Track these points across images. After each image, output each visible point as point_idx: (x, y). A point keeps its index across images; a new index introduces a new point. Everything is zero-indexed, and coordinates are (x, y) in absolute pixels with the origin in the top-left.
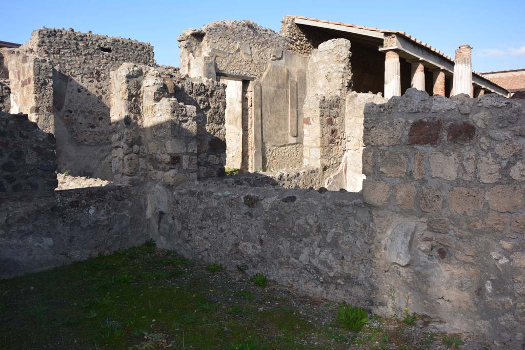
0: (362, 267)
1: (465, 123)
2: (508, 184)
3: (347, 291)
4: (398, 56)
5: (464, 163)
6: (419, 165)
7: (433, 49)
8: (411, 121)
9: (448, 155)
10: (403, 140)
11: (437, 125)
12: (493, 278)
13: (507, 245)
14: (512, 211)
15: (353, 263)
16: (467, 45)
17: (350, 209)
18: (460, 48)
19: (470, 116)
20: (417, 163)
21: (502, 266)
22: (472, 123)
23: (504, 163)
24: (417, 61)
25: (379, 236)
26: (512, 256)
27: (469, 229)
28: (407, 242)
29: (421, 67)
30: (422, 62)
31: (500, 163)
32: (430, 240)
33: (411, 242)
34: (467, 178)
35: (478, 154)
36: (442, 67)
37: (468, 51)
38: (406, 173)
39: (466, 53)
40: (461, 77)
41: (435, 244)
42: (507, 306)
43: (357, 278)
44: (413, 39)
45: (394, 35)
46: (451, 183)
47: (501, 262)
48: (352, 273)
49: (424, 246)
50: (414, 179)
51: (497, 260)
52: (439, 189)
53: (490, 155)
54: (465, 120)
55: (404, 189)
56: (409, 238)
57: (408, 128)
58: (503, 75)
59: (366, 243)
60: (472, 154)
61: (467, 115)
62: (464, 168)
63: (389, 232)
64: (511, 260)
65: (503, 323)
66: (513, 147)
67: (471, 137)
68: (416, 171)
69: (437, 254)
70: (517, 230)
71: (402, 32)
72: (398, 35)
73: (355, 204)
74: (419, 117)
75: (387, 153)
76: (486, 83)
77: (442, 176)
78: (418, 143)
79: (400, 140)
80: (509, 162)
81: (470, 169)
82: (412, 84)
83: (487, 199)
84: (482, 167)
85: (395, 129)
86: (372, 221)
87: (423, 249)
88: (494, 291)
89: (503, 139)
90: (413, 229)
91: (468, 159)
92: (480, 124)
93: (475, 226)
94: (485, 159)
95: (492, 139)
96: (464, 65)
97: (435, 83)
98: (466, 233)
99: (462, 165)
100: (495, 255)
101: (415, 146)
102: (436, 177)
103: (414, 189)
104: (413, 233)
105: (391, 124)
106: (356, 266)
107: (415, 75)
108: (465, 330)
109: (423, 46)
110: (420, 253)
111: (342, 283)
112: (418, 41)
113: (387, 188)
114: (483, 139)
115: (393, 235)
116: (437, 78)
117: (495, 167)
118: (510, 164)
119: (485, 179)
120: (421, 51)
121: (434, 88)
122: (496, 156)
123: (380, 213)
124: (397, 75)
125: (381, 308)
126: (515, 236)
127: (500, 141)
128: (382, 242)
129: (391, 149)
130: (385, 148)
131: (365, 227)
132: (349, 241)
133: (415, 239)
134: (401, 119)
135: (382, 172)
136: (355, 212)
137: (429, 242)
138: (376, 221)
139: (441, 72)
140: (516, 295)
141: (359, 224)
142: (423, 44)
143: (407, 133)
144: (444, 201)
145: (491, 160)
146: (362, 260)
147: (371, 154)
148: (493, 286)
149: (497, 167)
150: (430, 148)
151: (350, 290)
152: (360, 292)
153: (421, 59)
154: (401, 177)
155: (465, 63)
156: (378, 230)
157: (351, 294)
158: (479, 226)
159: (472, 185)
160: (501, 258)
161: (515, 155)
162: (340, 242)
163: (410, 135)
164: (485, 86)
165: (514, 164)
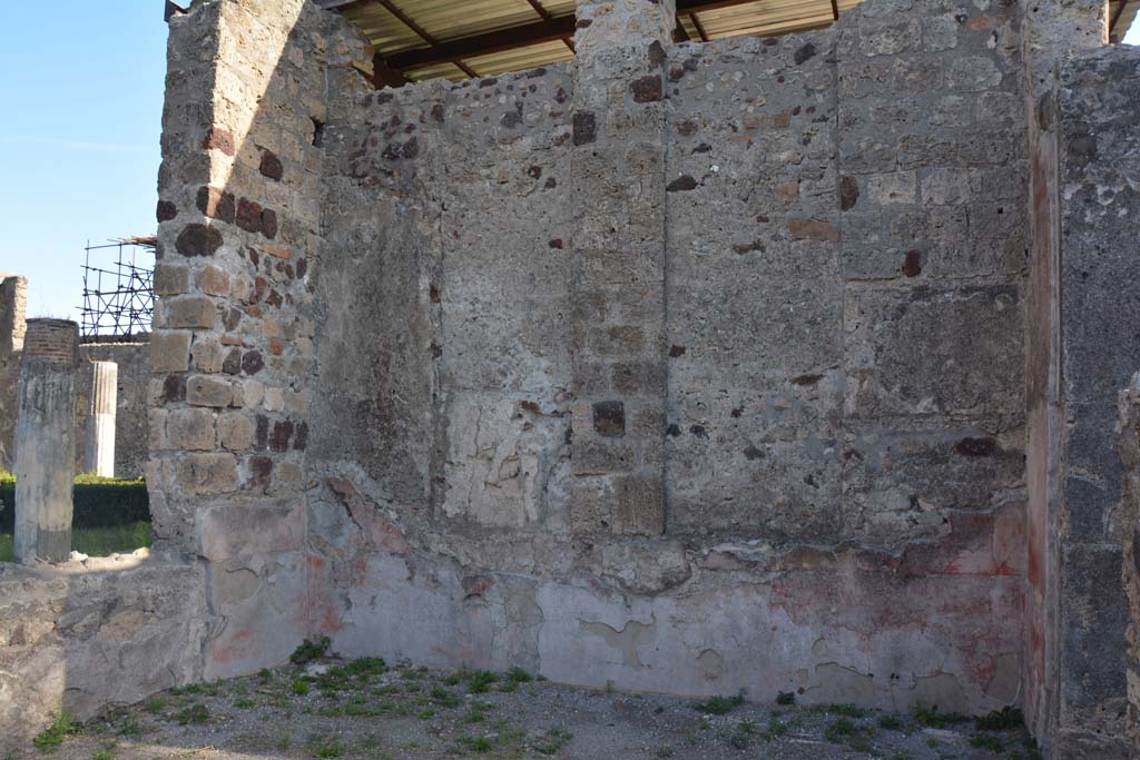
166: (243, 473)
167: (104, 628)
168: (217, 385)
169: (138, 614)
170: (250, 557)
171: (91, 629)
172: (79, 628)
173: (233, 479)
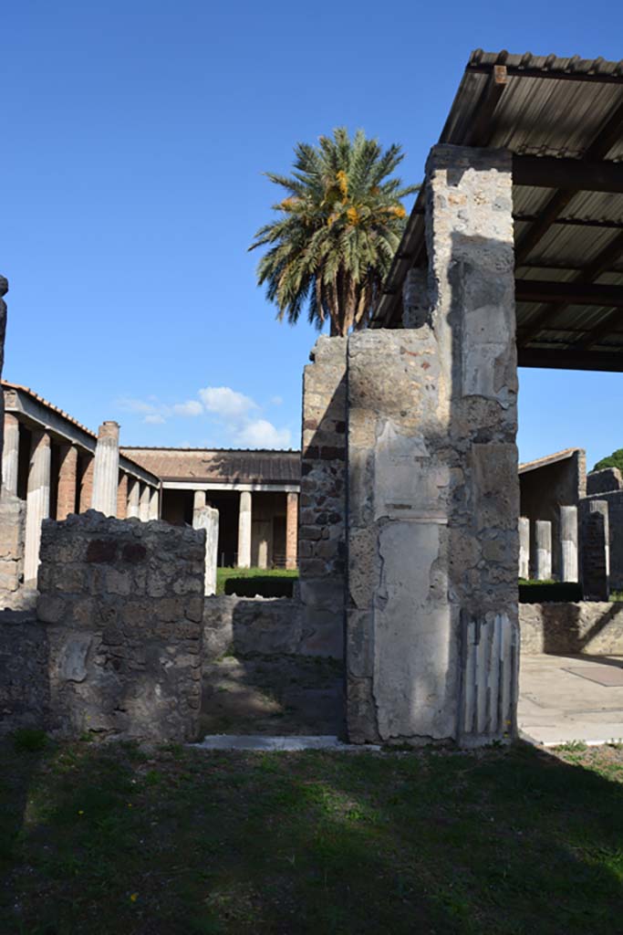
0: (33, 689)
1: (137, 545)
2: (172, 597)
3: (15, 720)
4: (17, 422)
5: (137, 580)
6: (96, 580)
7: (64, 415)
8: (89, 540)
9: (122, 572)
10: (81, 558)
11: (113, 545)
12: (161, 681)
13: (172, 650)
14: (175, 620)
15: (23, 688)
16: (114, 422)
17: (20, 629)
18: (104, 424)
19: (142, 539)
20: (94, 579)
21: (168, 669)
22: (143, 545)
23: (169, 580)
24: (43, 430)
25: (53, 654)
26: (176, 660)
27: (140, 639)
28: (83, 656)
29: (46, 438)
30: (49, 431)
31: (165, 580)
32: (105, 653)
33: (87, 656)
34: (139, 593)
35: (148, 572)
36: (74, 441)
37: (115, 429)
38: (83, 590)
39: (112, 432)
40: (105, 464)
41: (109, 656)
42: (173, 705)
43: (27, 702)
44: (39, 398)
45: (14, 391)
46: (124, 598)
47: (167, 666)
48: (21, 698)
49: (99, 659)
50: (90, 594)
51: (164, 664)
52: (114, 603)
53: (157, 573)
54: (138, 542)
55: (81, 604)
56: (85, 653)
57: (86, 546)
58: (152, 453)
59: (39, 663)
60: (144, 571)
61: (139, 537)
62: (136, 584)
63: (64, 649)
64: (175, 663)
65: (170, 721)
66: (176, 567)
67: (143, 557)
68: (92, 588)
69: (112, 666)
70: (179, 636)
71: (26, 389)
72: (20, 391)
73: (27, 622)
74: (98, 536)
75: (64, 569)
76: (131, 465)
77: (116, 591)
78: (95, 561)
79: (78, 557)
80: (172, 580)
81: (142, 585)
82: (32, 461)
83: (156, 611)
84: (152, 583)
85: (73, 546)
86: (46, 638)
87: (98, 662)
88: (162, 694)
89: (168, 559)
90: (89, 643)
91: (140, 576)
92: (150, 546)
93: (146, 636)
94: (154, 576)
95: (160, 559)
96: (109, 448)
97: (63, 462)
98: (138, 643)
99: (135, 581)
100: (162, 661)
101: (93, 564)
102: (112, 593)
103: (90, 605)
104: (89, 648)
105: (70, 542)
106: (27, 690)
107: (38, 449)
108: (138, 735)
109: (51, 409)
110: (96, 667)
111: (9, 712)
112: (46, 403)
113: (64, 605)
114: (152, 559)
115: (68, 652)
116: (66, 455)
117: (161, 583)
118: (174, 581)
119: (154, 594)
120: (47, 416)
121: (62, 469)
122: (162, 574)
123: (55, 630)
124: (13, 451)
125: (55, 731)
126: (177, 642)
127: (166, 561)
128: (57, 660)
129: (68, 566)
130: (62, 565)
131: (38, 646)
132: (18, 664)
133: (90, 653)
134: (79, 537)
135: (58, 589)
136: (26, 631)
137: (104, 656)
138: (51, 639)
139: (72, 448)
140: (180, 693)
141: (30, 643)
142: (52, 407)
143: (84, 551)
144: (119, 615)
145: (159, 577)
146: (34, 682)
147: (47, 570)
148: (162, 688)
149: (164, 583)
150: (107, 566)
151: (18, 717)
152: (29, 718)
153: (48, 427)
154: (78, 594)
155: (110, 445)
156: (53, 648)
157: (20, 723)
158: (149, 635)
159: (143, 599)
160: (167, 662)
161: (177, 573)
162: (7, 665)
163: (87, 553)
164: (129, 469)
165: (176, 581)
166: (329, 568)
167: (254, 623)
168: (313, 530)
169: (269, 620)
170: (330, 605)
171: (247, 623)
172: (243, 620)
173: (324, 570)
